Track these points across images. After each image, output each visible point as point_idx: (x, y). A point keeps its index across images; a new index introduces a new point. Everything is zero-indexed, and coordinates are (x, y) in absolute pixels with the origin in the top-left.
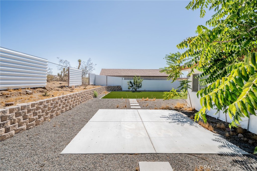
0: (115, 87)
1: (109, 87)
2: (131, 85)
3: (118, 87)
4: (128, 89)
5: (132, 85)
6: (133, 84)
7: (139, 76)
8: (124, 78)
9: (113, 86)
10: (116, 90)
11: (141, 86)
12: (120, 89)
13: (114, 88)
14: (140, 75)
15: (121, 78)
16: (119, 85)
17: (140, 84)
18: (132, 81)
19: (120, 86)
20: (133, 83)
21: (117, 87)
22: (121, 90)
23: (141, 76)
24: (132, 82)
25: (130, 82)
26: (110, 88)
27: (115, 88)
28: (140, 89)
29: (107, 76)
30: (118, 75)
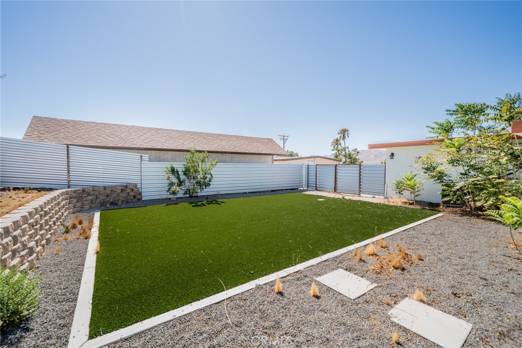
0: (113, 189)
1: (84, 191)
2: (175, 180)
3: (125, 188)
4: (165, 193)
5: (178, 178)
6: (182, 177)
7: (204, 151)
8: (146, 157)
9: (105, 188)
10: (120, 203)
11: (210, 181)
12: (134, 197)
13: (107, 196)
14: (206, 149)
15: (136, 156)
16: (129, 181)
17: (209, 176)
18: (180, 166)
19: (136, 185)
20: (181, 173)
21: (122, 190)
22: (140, 200)
23: (209, 152)
24: (179, 170)
25: (173, 171)
26: (90, 198)
27: (114, 195)
28: (207, 191)
29: (68, 145)
30: (120, 145)
